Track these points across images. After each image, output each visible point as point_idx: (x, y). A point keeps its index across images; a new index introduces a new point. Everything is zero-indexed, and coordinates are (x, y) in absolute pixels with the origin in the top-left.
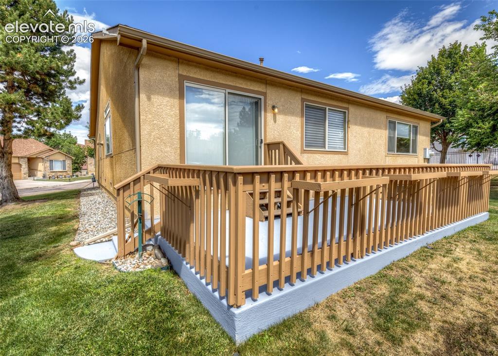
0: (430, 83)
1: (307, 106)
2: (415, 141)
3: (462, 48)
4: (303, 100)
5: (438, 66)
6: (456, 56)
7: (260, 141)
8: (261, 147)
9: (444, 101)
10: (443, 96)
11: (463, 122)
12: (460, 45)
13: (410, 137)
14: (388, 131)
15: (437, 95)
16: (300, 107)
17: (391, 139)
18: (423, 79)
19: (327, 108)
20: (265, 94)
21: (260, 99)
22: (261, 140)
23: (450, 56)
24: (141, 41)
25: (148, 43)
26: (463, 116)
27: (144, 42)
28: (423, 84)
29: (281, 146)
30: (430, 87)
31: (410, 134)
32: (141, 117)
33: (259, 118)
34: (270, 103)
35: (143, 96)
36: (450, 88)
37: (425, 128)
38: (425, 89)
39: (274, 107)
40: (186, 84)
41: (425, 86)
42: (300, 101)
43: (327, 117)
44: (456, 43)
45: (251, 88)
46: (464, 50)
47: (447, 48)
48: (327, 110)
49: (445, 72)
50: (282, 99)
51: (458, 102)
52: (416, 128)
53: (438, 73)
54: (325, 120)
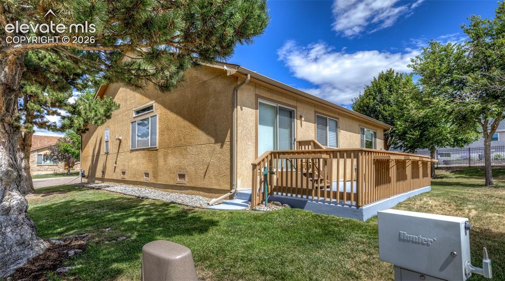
0: (374, 99)
1: (318, 117)
2: (375, 143)
3: (395, 74)
4: (316, 112)
5: (380, 86)
6: (392, 80)
7: (293, 139)
8: (294, 144)
9: (386, 114)
10: (384, 109)
11: (401, 130)
12: (393, 72)
13: (372, 140)
14: (360, 135)
15: (380, 108)
16: (314, 116)
17: (362, 140)
18: (370, 95)
19: (328, 118)
20: (296, 107)
21: (294, 111)
22: (295, 139)
23: (387, 79)
24: (246, 75)
25: (251, 77)
26: (401, 126)
27: (249, 76)
28: (370, 99)
29: (312, 143)
30: (375, 102)
31: (372, 138)
32: (238, 122)
33: (293, 123)
34: (299, 114)
35: (239, 107)
36: (388, 103)
37: (380, 133)
38: (372, 103)
39: (301, 117)
40: (260, 100)
41: (371, 101)
42: (314, 113)
43: (328, 124)
44: (391, 69)
45: (290, 103)
46: (396, 76)
47: (385, 73)
48: (328, 120)
49: (385, 91)
50: (305, 112)
51: (395, 114)
52: (375, 133)
53: (380, 91)
54: (327, 126)
